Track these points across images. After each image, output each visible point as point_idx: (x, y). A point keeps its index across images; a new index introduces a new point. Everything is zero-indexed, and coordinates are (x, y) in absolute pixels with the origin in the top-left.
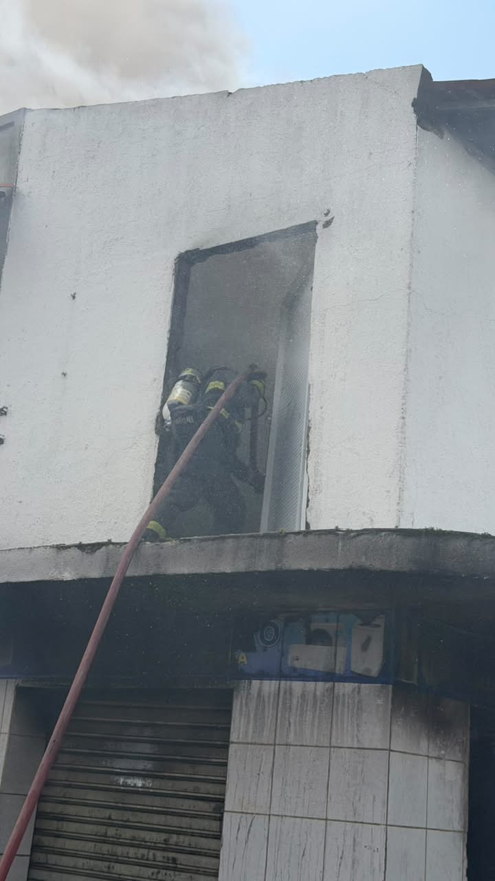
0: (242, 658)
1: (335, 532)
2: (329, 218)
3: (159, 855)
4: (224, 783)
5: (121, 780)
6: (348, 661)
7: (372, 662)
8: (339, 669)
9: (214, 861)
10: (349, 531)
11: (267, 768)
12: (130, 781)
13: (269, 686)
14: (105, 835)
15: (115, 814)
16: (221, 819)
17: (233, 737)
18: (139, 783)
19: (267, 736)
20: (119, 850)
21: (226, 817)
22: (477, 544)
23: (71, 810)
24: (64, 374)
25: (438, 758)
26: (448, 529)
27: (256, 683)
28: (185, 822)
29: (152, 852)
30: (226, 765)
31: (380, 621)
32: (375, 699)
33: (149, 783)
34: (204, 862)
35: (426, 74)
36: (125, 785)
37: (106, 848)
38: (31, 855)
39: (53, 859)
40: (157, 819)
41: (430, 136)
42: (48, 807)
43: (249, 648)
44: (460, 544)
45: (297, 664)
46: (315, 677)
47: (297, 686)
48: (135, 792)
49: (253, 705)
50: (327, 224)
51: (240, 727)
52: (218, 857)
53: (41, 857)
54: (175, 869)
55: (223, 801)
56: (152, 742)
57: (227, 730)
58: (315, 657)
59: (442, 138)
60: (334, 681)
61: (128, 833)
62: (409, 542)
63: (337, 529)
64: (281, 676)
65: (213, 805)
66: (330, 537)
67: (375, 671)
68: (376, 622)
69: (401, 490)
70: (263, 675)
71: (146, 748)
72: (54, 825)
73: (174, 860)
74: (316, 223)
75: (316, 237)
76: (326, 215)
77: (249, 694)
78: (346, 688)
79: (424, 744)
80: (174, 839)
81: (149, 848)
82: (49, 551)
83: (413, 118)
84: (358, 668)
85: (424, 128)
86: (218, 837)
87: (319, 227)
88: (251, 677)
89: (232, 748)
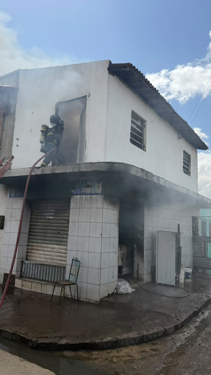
0: (73, 191)
1: (91, 163)
2: (89, 95)
3: (56, 231)
4: (69, 217)
5: (48, 217)
6: (94, 191)
7: (100, 190)
8: (93, 192)
9: (67, 232)
10: (94, 163)
11: (78, 213)
12: (49, 217)
13: (78, 197)
14: (45, 225)
15: (46, 224)
16: (69, 224)
17: (71, 207)
18: (51, 217)
19: (78, 206)
20: (48, 231)
21: (70, 223)
22: (120, 165)
23: (37, 224)
24: (31, 131)
25: (113, 210)
26: (114, 162)
27: (75, 196)
28: (61, 225)
29: (54, 231)
30: (69, 213)
31: (101, 182)
32: (100, 198)
33: (53, 217)
34: (65, 232)
35: (110, 62)
36: (48, 218)
37: (45, 231)
38: (29, 233)
39: (33, 234)
40: (55, 224)
41: (111, 76)
42: (32, 223)
43: (74, 189)
44: (117, 165)
45: (84, 192)
46: (88, 194)
47: (84, 196)
48: (51, 219)
49: (75, 201)
50: (89, 96)
51: (72, 205)
52: (68, 231)
53: (31, 233)
54: (59, 234)
55: (69, 220)
56: (54, 209)
57: (70, 206)
58: (88, 190)
59: (114, 76)
60: (91, 195)
61: (49, 228)
62: (106, 164)
63: (91, 162)
64: (81, 194)
65: (67, 221)
66: (90, 164)
67: (100, 192)
68: (100, 182)
69: (105, 155)
70: (77, 194)
71: (53, 211)
72: (33, 227)
73: (59, 232)
74: (86, 96)
75: (87, 99)
76: (89, 94)
77: (74, 198)
78: (94, 196)
79: (110, 207)
80: (59, 228)
81: (54, 230)
82: (29, 169)
83: (108, 72)
84: (97, 192)
85: (110, 74)
86: (68, 227)
87: (87, 97)
88: (74, 195)
89: (71, 209)
